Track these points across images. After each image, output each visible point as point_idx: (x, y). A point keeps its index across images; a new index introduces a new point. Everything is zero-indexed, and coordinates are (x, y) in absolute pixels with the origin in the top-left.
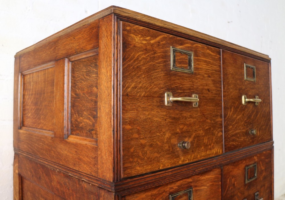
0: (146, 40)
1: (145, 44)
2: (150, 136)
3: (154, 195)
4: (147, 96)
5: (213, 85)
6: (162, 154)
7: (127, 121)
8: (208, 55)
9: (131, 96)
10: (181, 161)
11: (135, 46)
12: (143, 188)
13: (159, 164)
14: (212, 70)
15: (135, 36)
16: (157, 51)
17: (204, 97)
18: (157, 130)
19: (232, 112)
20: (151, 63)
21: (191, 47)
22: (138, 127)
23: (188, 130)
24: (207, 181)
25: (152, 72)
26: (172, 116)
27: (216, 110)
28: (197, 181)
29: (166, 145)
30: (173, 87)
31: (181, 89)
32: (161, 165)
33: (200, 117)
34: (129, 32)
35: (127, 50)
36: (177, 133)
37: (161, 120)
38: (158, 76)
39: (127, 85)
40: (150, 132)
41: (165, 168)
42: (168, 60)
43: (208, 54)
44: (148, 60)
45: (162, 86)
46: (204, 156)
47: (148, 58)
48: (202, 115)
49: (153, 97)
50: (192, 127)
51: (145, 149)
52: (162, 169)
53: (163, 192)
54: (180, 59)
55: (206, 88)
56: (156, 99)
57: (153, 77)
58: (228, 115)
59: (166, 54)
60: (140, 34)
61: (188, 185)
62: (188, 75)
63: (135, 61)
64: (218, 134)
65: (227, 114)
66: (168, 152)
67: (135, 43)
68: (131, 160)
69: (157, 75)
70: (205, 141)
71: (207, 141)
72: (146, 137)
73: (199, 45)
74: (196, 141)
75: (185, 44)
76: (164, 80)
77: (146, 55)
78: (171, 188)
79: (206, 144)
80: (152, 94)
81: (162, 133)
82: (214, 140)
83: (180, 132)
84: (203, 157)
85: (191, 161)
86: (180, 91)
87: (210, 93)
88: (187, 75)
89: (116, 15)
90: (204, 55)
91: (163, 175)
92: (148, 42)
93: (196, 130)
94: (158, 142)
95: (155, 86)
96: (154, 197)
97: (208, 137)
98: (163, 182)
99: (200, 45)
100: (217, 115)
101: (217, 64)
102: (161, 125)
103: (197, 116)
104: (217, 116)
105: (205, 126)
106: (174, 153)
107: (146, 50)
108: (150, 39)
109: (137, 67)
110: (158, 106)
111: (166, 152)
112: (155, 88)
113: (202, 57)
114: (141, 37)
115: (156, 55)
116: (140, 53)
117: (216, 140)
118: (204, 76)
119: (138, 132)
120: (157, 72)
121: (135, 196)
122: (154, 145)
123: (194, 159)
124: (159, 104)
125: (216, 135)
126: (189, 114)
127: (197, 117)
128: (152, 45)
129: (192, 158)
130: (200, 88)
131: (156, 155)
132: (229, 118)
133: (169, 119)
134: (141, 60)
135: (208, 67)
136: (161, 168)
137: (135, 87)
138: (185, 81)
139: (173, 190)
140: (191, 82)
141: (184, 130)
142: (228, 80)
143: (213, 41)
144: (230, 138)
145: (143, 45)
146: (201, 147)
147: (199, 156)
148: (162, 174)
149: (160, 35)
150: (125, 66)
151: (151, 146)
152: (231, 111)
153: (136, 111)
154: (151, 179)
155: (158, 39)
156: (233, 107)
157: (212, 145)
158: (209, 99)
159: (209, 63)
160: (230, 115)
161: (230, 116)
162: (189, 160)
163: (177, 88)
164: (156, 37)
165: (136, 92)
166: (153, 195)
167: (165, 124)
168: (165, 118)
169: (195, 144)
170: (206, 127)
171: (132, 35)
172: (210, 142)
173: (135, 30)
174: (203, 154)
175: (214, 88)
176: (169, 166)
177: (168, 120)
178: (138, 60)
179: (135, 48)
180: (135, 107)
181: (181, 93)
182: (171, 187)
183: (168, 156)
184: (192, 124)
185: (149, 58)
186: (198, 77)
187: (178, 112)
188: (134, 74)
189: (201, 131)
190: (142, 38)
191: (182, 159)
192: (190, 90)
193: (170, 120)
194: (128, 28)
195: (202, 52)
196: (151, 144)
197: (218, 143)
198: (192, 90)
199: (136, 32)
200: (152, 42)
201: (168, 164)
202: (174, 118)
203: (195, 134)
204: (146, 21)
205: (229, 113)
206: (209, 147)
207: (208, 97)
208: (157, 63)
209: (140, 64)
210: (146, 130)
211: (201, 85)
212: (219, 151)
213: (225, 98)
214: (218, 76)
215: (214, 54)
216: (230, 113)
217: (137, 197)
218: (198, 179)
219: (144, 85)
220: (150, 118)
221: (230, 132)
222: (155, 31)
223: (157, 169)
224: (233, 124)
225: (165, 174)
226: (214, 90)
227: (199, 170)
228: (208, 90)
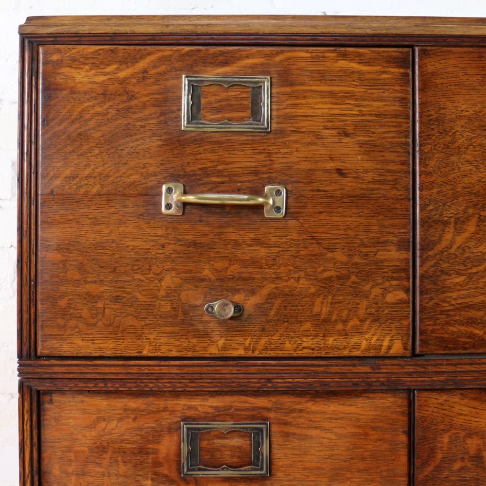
0: (105, 74)
1: (104, 81)
2: (115, 279)
3: (133, 410)
4: (108, 194)
5: (366, 157)
6: (151, 322)
7: (52, 243)
8: (340, 74)
9: (62, 195)
10: (215, 346)
11: (73, 91)
12: (92, 385)
13: (139, 342)
14: (363, 115)
15: (72, 70)
16: (138, 92)
17: (319, 191)
18: (136, 268)
19: (465, 235)
20: (120, 122)
21: (262, 64)
22: (80, 258)
23: (244, 275)
24: (336, 419)
25: (124, 141)
26: (187, 237)
27: (376, 228)
28: (293, 411)
29: (162, 303)
30: (192, 171)
31: (219, 173)
32: (147, 346)
33: (299, 245)
34: (59, 64)
35: (52, 103)
36: (204, 280)
37: (149, 247)
38: (139, 148)
39: (52, 174)
40: (114, 270)
41: (159, 354)
42: (174, 108)
43: (344, 71)
44: (109, 116)
45: (151, 169)
46: (313, 349)
47: (110, 111)
48: (304, 239)
49: (124, 195)
50: (261, 268)
51: (100, 305)
52: (150, 355)
53: (163, 411)
54: (220, 101)
55: (330, 165)
56: (132, 199)
57: (125, 152)
58: (444, 243)
59: (171, 94)
60: (88, 64)
61: (254, 413)
62: (251, 138)
63: (73, 122)
64: (384, 296)
65: (440, 240)
66: (170, 320)
67: (73, 85)
68: (61, 322)
69: (138, 145)
70: (316, 310)
71: (325, 310)
72: (101, 281)
73: (302, 53)
74: (276, 306)
75: (240, 59)
76: (159, 156)
77: (105, 107)
78: (190, 408)
79: (322, 317)
80: (121, 189)
81: (151, 275)
82: (362, 312)
83: (213, 278)
84: (305, 351)
85: (256, 354)
86: (215, 179)
87: (347, 179)
88: (244, 138)
89: (27, 37)
90: (323, 77)
91: (151, 368)
92: (112, 77)
93: (278, 278)
94: (137, 294)
95: (130, 172)
96: (132, 414)
97: (333, 298)
98: (151, 385)
99: (307, 52)
100: (381, 240)
101: (386, 94)
102: (146, 258)
103: (284, 240)
104: (379, 243)
105: (319, 270)
106: (193, 325)
107: (104, 94)
108: (118, 69)
109: (80, 134)
110: (140, 216)
111: (164, 320)
112: (132, 175)
113: (311, 83)
114: (91, 69)
115: (133, 103)
116: (86, 105)
117: (373, 311)
118: (318, 136)
119: (81, 268)
120: (137, 140)
121: (76, 399)
122: (124, 300)
123: (266, 349)
124: (141, 210)
125: (372, 296)
126: (252, 235)
127: (285, 243)
128: (123, 82)
129: (260, 347)
130: (296, 167)
131: (130, 321)
132: (452, 251)
133: (174, 244)
134: (90, 120)
135: (341, 109)
136: (145, 353)
137: (73, 177)
138: (239, 153)
139: (198, 413)
140: (260, 153)
141: (229, 273)
142: (448, 139)
143: (369, 32)
144: (452, 313)
145: (95, 86)
146: (301, 323)
147: (288, 345)
148: (149, 366)
149: (149, 54)
150: (47, 136)
151: (117, 299)
152: (458, 231)
153: (74, 225)
154: (113, 370)
155: (141, 65)
156: (474, 220)
157: (354, 322)
158: (343, 197)
159: (350, 95)
160: (453, 242)
161: (455, 247)
162: (246, 349)
163: (206, 172)
164: (135, 61)
165: (75, 187)
166: (129, 410)
167: (162, 256)
168: (163, 241)
169: (272, 313)
170: (324, 271)
171: (66, 70)
172: (345, 313)
173: (74, 60)
174: (308, 342)
175: (368, 165)
176: (174, 354)
177: (173, 246)
178: (82, 119)
179: (74, 96)
180: (71, 217)
181: (223, 183)
182: (189, 403)
183: (169, 329)
184: (263, 261)
185: (113, 112)
186: (291, 138)
187: (207, 228)
188: (71, 149)
189: (302, 281)
190: (93, 72)
191: (221, 342)
192: (256, 176)
193: (179, 248)
194: (55, 57)
195: (311, 72)
196: (118, 296)
197: (386, 321)
198: (266, 176)
199: (76, 63)
200: (122, 75)
201: (170, 347)
202: (194, 244)
203: (274, 286)
204: (107, 31)
205: (448, 236)
206: (340, 326)
207: (339, 192)
208: (138, 120)
209: (86, 128)
210: (102, 265)
211: (306, 159)
212: (386, 343)
213: (424, 193)
214: (392, 129)
215: (378, 68)
216: (454, 237)
217: (82, 402)
218: (298, 407)
219: (97, 170)
220: (113, 241)
221: (455, 295)
222: (132, 47)
223: (134, 353)
224: (474, 270)
225: (156, 368)
226: (366, 171)
227: (290, 382)
228: (340, 172)
